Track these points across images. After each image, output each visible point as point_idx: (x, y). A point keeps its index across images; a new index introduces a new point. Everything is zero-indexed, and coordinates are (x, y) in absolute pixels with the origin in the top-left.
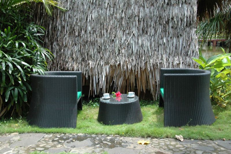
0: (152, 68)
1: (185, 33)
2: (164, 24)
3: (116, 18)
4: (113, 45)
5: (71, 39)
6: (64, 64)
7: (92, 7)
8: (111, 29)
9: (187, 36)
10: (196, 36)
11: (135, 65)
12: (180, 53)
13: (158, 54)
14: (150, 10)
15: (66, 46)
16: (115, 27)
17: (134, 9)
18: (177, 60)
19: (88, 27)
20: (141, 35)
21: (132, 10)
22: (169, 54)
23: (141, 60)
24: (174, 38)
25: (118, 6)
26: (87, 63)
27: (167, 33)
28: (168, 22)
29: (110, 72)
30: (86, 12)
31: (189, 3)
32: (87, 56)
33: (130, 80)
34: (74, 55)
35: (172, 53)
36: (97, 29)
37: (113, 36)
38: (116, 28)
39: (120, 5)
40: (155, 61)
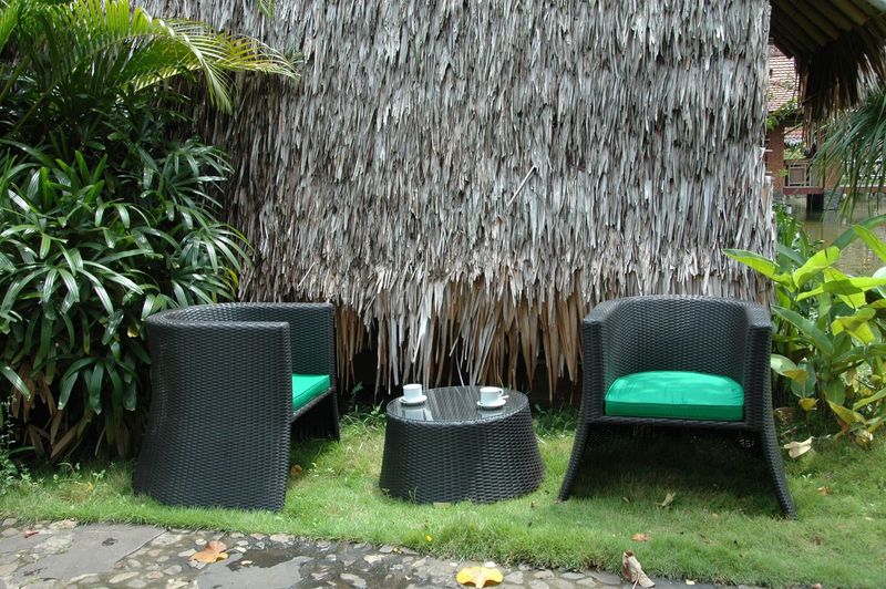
0: (598, 292)
1: (723, 165)
2: (646, 132)
3: (474, 115)
4: (462, 210)
5: (321, 190)
6: (295, 277)
7: (394, 79)
8: (455, 154)
9: (730, 174)
10: (766, 174)
11: (537, 281)
12: (703, 236)
13: (623, 242)
14: (597, 84)
15: (303, 216)
16: (468, 148)
17: (540, 83)
18: (693, 262)
19: (377, 149)
20: (562, 174)
21: (533, 86)
22: (662, 242)
23: (558, 265)
24: (684, 184)
25: (483, 72)
26: (371, 273)
27: (658, 166)
28: (659, 126)
29: (449, 305)
30: (373, 99)
31: (740, 55)
32: (372, 249)
33: (520, 334)
34: (328, 248)
35: (673, 238)
36: (409, 157)
37: (463, 178)
38: (472, 149)
39: (489, 71)
40: (608, 265)
